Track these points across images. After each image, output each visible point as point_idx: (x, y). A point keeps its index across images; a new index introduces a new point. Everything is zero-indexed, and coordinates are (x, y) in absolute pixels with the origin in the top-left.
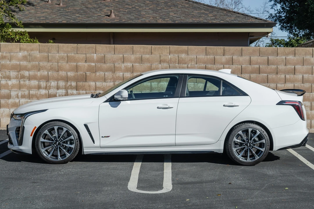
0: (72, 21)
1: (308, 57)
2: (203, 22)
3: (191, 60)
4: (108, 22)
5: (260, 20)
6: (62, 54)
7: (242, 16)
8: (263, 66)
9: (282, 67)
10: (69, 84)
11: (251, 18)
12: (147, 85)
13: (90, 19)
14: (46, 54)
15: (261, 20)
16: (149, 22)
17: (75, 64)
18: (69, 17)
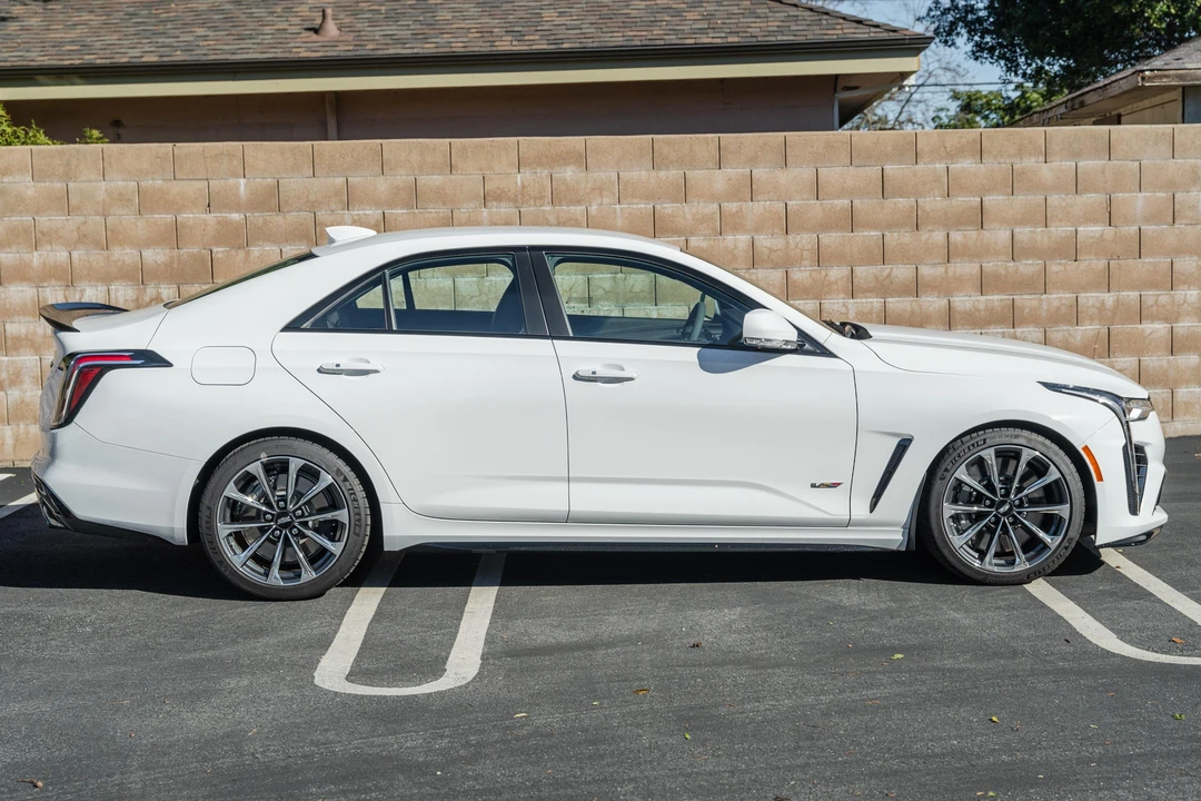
0: (179, 56)
1: (1030, 163)
2: (662, 42)
3: (600, 190)
4: (313, 55)
5: (873, 29)
6: (119, 183)
7: (809, 13)
8: (867, 201)
9: (933, 203)
10: (150, 291)
11: (841, 21)
12: (441, 285)
13: (247, 44)
14: (58, 185)
15: (877, 26)
16: (463, 50)
17: (169, 218)
18: (169, 40)
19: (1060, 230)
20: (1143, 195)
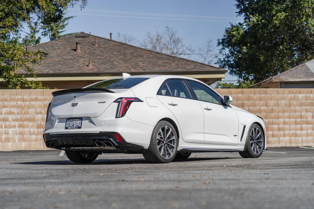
0: (58, 72)
1: (252, 95)
2: (168, 70)
5: (215, 68)
7: (199, 64)
11: (207, 66)
18: (53, 68)
19: (258, 108)
20: (272, 101)
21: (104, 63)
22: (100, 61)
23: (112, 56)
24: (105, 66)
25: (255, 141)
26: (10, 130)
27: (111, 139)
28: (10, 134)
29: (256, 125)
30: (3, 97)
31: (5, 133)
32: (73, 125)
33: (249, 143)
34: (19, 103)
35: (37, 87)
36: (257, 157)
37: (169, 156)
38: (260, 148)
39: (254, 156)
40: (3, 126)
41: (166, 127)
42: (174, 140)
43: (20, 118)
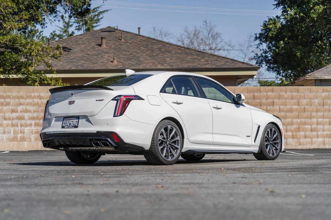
1: (283, 93)
2: (197, 67)
4: (114, 68)
7: (231, 60)
11: (239, 63)
18: (76, 64)
19: (289, 107)
20: (305, 100)
21: (129, 59)
22: (126, 57)
23: (138, 51)
24: (130, 62)
25: (271, 142)
26: (26, 129)
27: (109, 140)
28: (25, 133)
29: (272, 125)
30: (19, 95)
31: (21, 132)
32: (70, 124)
33: (264, 144)
34: (36, 100)
35: (56, 84)
36: (273, 159)
37: (173, 157)
38: (276, 149)
39: (269, 158)
40: (19, 124)
41: (169, 127)
42: (178, 140)
43: (37, 117)
